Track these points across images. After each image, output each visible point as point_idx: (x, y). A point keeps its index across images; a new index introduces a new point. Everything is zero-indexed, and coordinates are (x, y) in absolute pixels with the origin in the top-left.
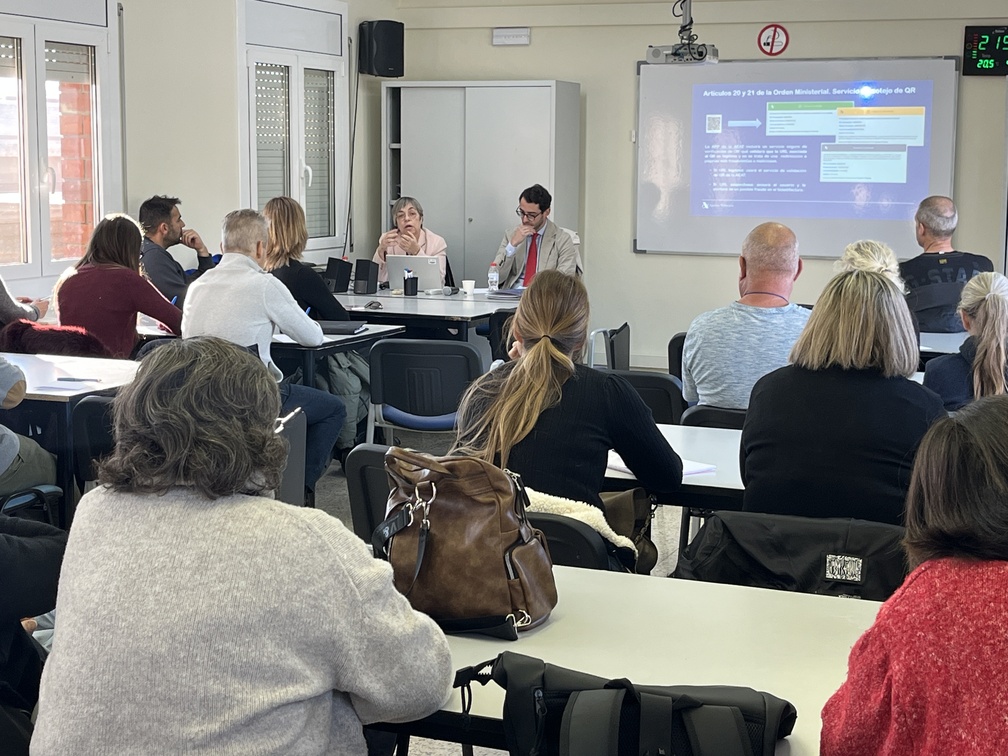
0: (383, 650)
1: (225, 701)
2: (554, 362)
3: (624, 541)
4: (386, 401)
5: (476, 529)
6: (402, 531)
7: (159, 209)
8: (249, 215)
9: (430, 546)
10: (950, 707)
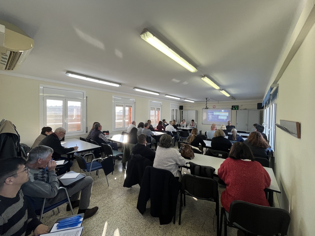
0: (180, 160)
1: (168, 164)
2: (195, 136)
3: (201, 151)
4: (181, 136)
5: (188, 150)
6: (182, 150)
7: (164, 120)
8: (171, 121)
9: (184, 151)
10: (229, 172)
